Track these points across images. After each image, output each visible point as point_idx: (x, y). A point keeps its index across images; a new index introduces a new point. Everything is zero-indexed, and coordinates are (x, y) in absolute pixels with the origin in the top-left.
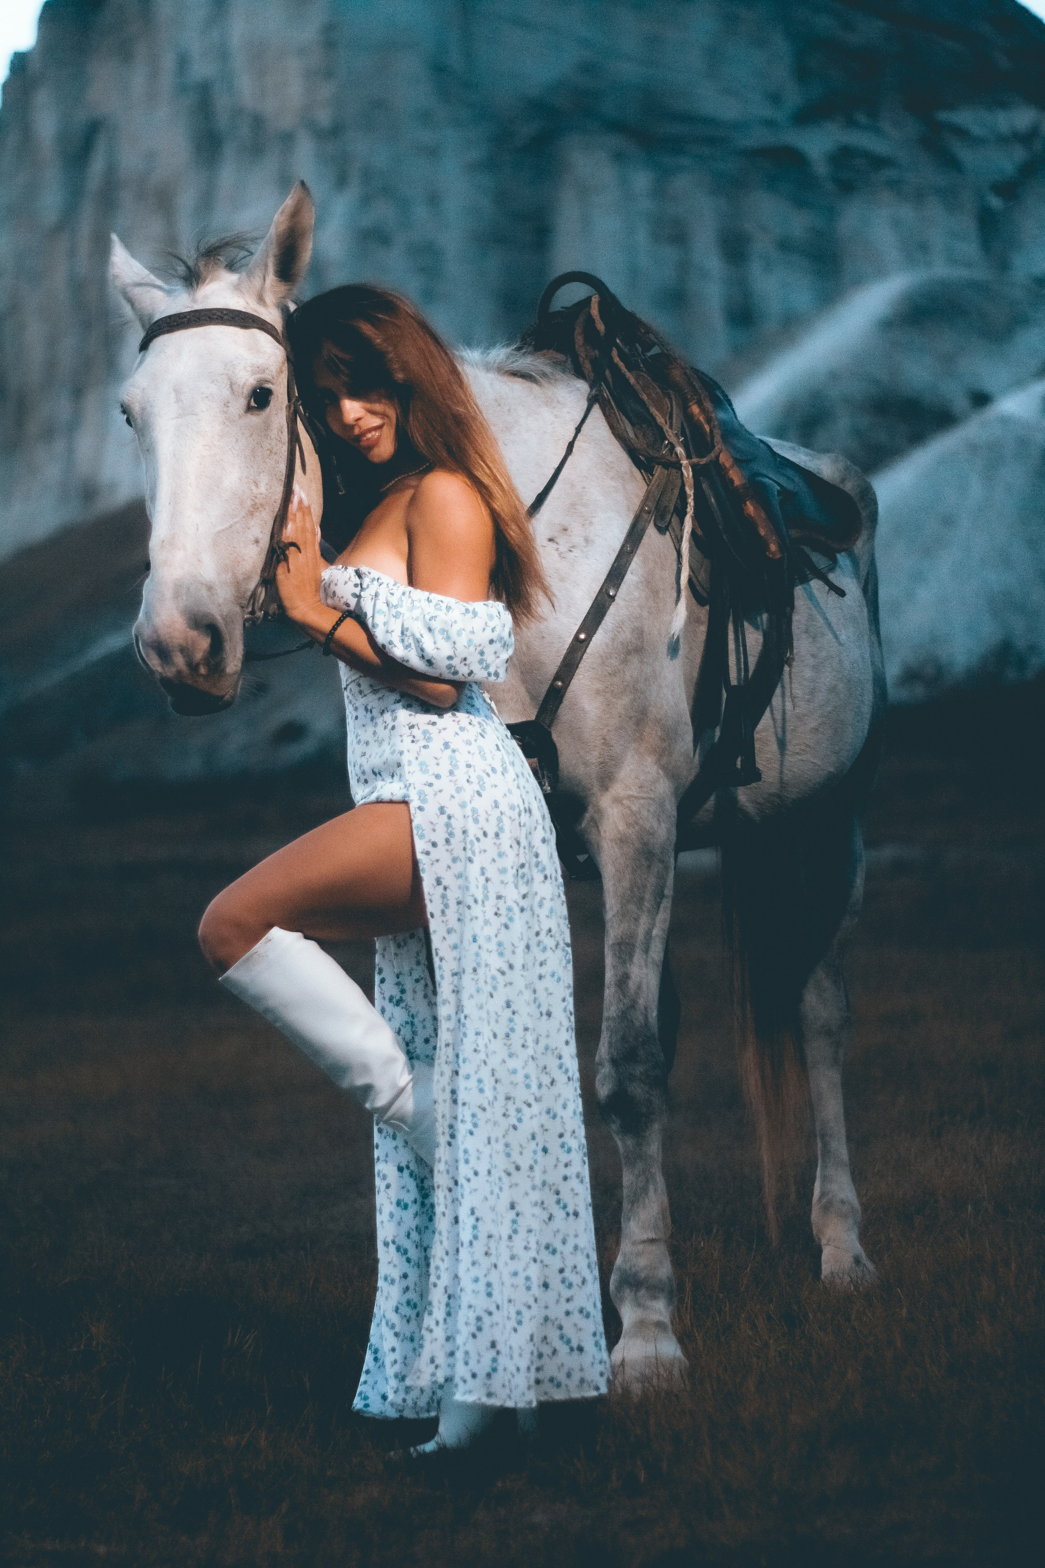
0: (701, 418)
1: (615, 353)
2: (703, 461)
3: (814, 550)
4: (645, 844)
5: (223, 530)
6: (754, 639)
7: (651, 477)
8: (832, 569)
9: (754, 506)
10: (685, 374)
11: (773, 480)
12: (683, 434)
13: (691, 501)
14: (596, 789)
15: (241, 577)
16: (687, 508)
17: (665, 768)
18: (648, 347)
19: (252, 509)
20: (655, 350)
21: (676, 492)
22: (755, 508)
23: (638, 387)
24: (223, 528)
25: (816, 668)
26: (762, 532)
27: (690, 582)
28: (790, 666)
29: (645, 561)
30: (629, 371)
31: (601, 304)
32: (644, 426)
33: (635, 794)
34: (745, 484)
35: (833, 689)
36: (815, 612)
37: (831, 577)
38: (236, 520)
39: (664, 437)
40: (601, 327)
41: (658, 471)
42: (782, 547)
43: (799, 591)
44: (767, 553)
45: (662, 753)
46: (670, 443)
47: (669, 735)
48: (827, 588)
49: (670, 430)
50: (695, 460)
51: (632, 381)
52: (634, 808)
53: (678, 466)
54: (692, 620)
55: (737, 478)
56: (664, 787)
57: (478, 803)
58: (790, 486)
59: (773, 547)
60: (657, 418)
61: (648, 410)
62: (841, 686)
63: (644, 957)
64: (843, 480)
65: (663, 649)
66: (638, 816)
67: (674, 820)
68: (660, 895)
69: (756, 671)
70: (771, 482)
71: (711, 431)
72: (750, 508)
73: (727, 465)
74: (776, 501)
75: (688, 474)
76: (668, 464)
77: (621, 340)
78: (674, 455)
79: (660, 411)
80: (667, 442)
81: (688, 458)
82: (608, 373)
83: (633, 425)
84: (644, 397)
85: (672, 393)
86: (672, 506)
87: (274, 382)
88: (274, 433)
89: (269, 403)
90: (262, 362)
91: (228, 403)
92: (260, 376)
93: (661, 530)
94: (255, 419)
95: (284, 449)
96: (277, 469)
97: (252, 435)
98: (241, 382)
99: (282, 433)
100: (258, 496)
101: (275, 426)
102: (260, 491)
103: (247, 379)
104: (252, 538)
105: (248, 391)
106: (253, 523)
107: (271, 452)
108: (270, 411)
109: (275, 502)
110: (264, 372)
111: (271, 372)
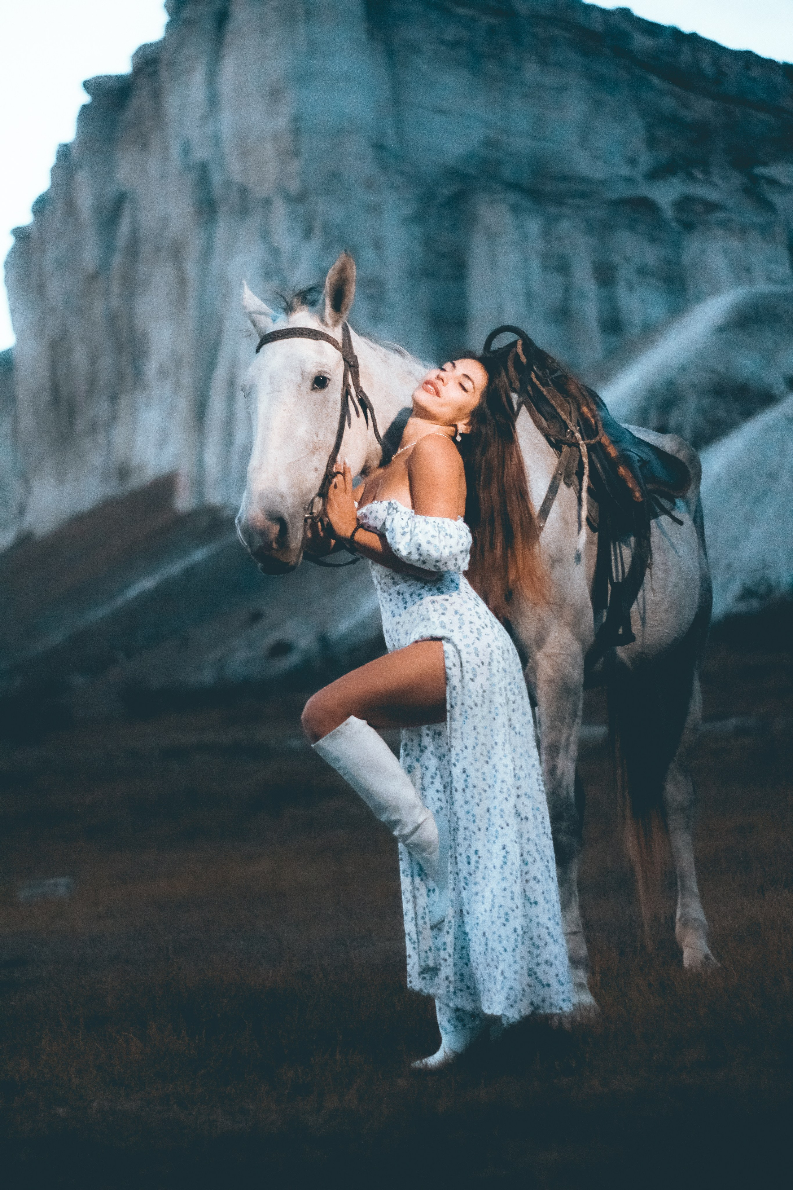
0: (589, 415)
1: (533, 376)
2: (593, 441)
3: (661, 497)
4: (565, 683)
5: (294, 461)
6: (627, 553)
7: (560, 453)
8: (673, 509)
9: (624, 469)
10: (578, 387)
11: (635, 453)
12: (579, 425)
13: (587, 467)
14: (534, 648)
15: (306, 491)
16: (584, 470)
17: (575, 635)
18: (553, 372)
19: (314, 450)
20: (558, 374)
21: (577, 462)
22: (625, 471)
23: (549, 397)
25: (665, 571)
26: (630, 485)
27: (588, 519)
28: (650, 568)
29: (560, 505)
30: (543, 387)
31: (523, 345)
32: (554, 421)
33: (559, 652)
34: (618, 455)
35: (676, 585)
36: (663, 537)
37: (673, 513)
38: (302, 456)
39: (567, 427)
40: (524, 359)
41: (565, 449)
42: (642, 494)
43: (653, 522)
44: (634, 499)
45: (574, 625)
46: (571, 431)
47: (578, 615)
48: (671, 520)
49: (570, 423)
50: (587, 441)
51: (545, 393)
52: (558, 661)
53: (577, 445)
54: (589, 542)
55: (613, 452)
56: (576, 647)
57: (478, 644)
58: (645, 457)
59: (637, 494)
60: (563, 416)
61: (556, 411)
62: (681, 583)
63: (566, 754)
64: (678, 451)
65: (572, 559)
66: (560, 666)
67: (582, 668)
68: (574, 715)
69: (628, 574)
70: (633, 454)
71: (596, 423)
72: (622, 470)
73: (607, 444)
74: (637, 465)
75: (584, 449)
76: (570, 445)
77: (537, 367)
78: (574, 438)
79: (563, 410)
80: (569, 431)
81: (583, 439)
82: (529, 388)
83: (546, 420)
84: (553, 403)
85: (570, 400)
86: (574, 468)
87: (331, 373)
88: (330, 404)
89: (327, 386)
90: (324, 360)
91: (300, 384)
92: (321, 369)
93: (568, 485)
94: (318, 395)
95: (338, 414)
96: (331, 426)
97: (315, 405)
98: (308, 371)
99: (336, 404)
100: (318, 442)
101: (332, 400)
102: (319, 439)
103: (311, 370)
104: (313, 468)
105: (312, 377)
106: (314, 458)
107: (328, 415)
108: (328, 390)
109: (330, 446)
110: (324, 366)
111: (329, 366)
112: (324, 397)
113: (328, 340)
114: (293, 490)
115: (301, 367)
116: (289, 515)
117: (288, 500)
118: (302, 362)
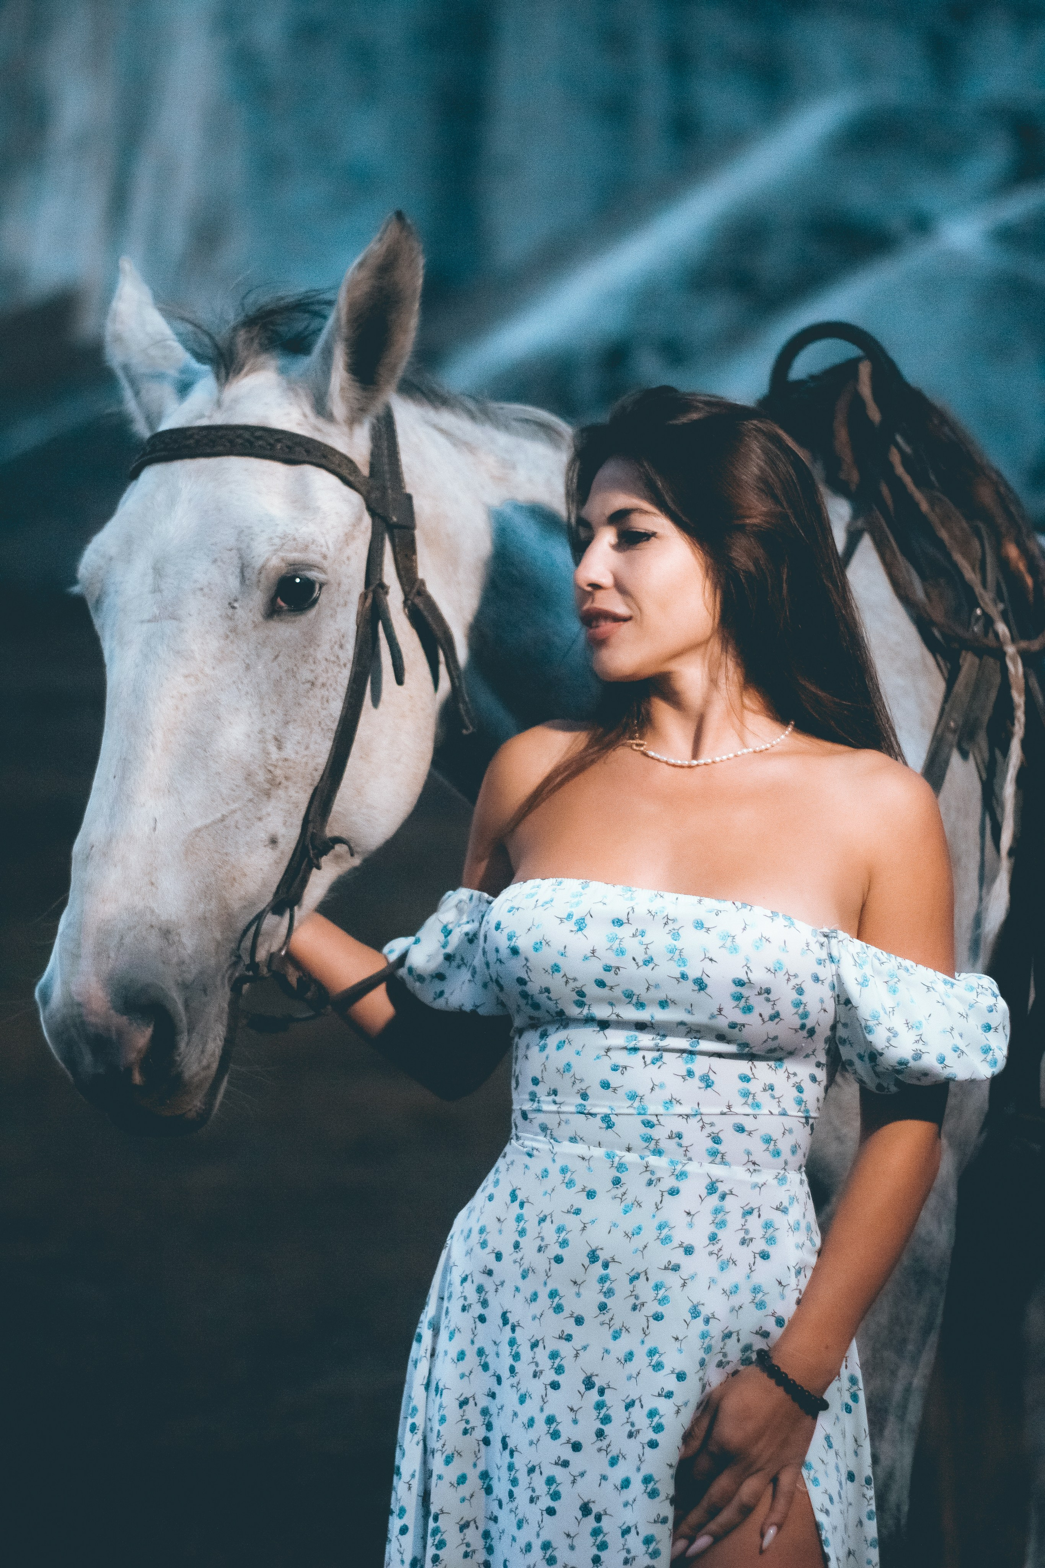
0: (1022, 565)
1: (895, 458)
2: (1035, 645)
5: (206, 827)
7: (951, 671)
12: (1003, 599)
13: (1020, 715)
16: (1012, 725)
21: (993, 695)
23: (934, 518)
24: (208, 821)
30: (919, 489)
31: (872, 373)
32: (942, 580)
38: (234, 806)
39: (974, 604)
40: (874, 414)
41: (968, 662)
46: (984, 612)
49: (982, 591)
50: (1026, 644)
51: (924, 506)
53: (1000, 655)
60: (963, 568)
61: (948, 556)
71: (1039, 589)
75: (1016, 668)
76: (981, 651)
77: (906, 437)
78: (992, 636)
79: (966, 555)
80: (979, 611)
81: (1013, 640)
82: (885, 490)
83: (923, 578)
84: (944, 534)
85: (982, 526)
86: (985, 718)
87: (326, 564)
88: (323, 651)
89: (316, 601)
90: (307, 530)
91: (236, 600)
92: (295, 556)
93: (965, 755)
94: (285, 630)
95: (345, 675)
96: (324, 713)
97: (277, 657)
98: (258, 563)
99: (341, 646)
100: (280, 763)
101: (328, 637)
102: (284, 754)
103: (268, 560)
104: (264, 836)
105: (268, 580)
106: (269, 809)
107: (313, 684)
108: (318, 613)
109: (316, 770)
110: (306, 548)
111: (321, 546)
112: (305, 634)
113: (323, 461)
114: (202, 906)
115: (239, 550)
116: (184, 986)
117: (185, 940)
118: (243, 533)
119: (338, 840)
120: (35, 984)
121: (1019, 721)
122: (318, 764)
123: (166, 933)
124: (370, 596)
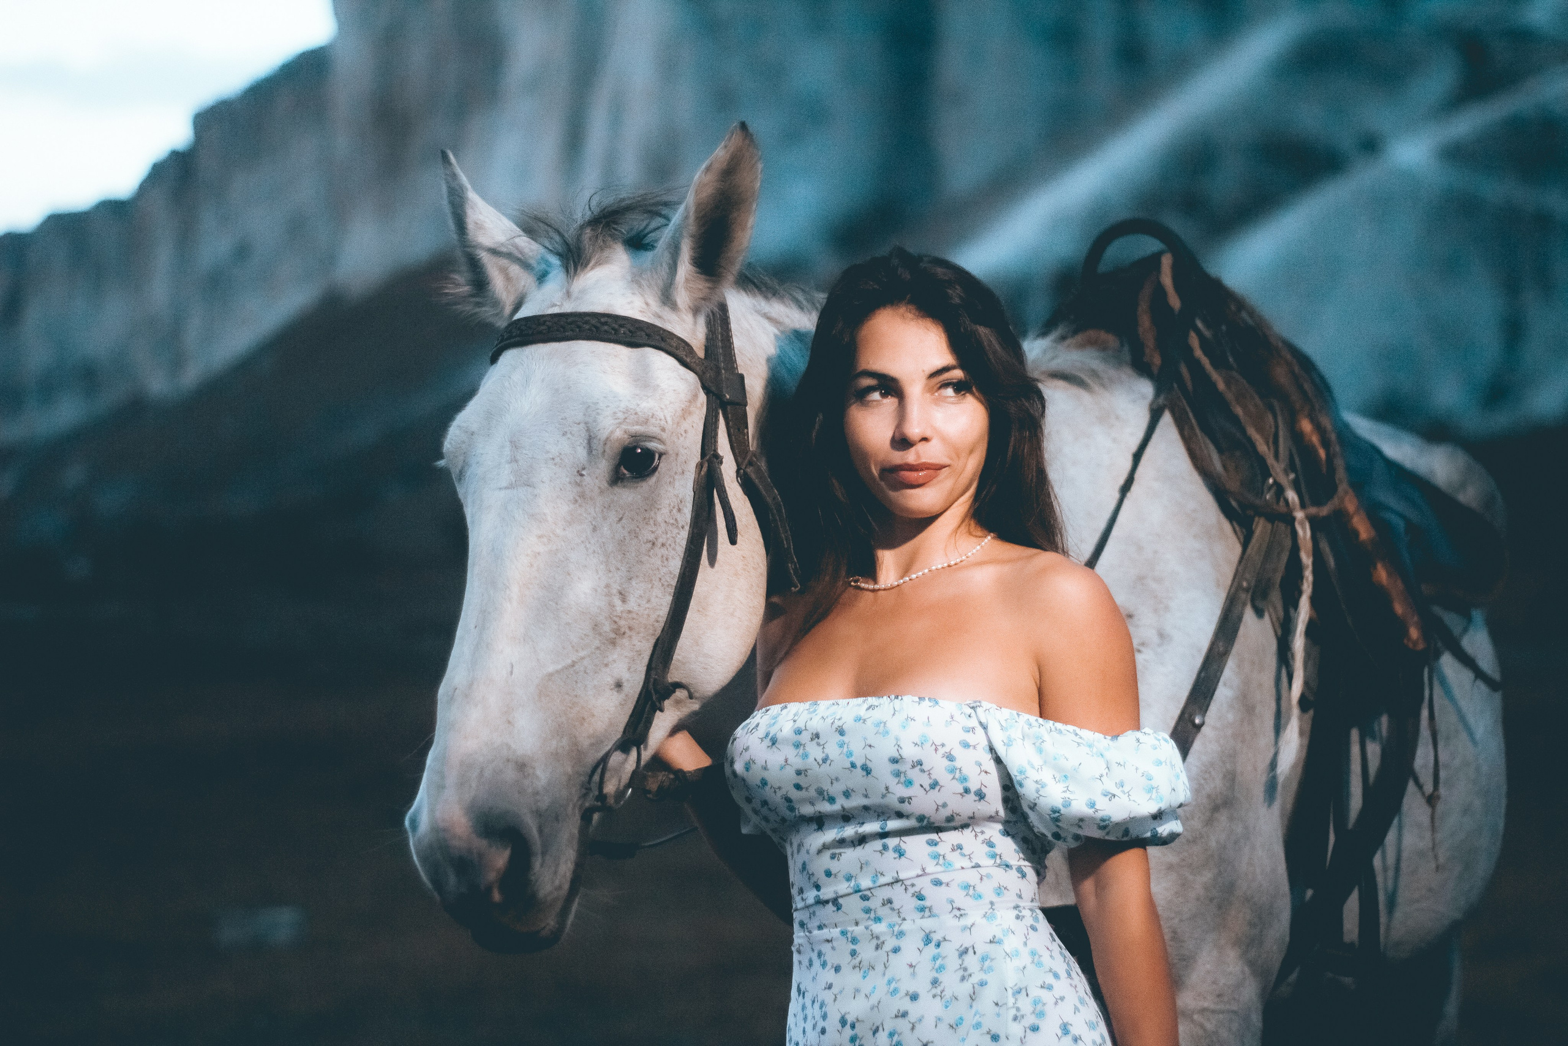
0: (1315, 439)
1: (1194, 341)
2: (1324, 511)
5: (558, 672)
7: (1246, 536)
9: (1385, 570)
10: (1292, 371)
11: (1396, 513)
12: (1293, 467)
13: (1308, 574)
15: (586, 743)
16: (1301, 583)
19: (613, 635)
21: (1285, 557)
22: (1389, 574)
23: (1230, 396)
24: (559, 667)
26: (1399, 609)
30: (1217, 370)
31: (1174, 266)
32: (1238, 453)
33: (1211, 1006)
34: (1373, 537)
38: (583, 653)
39: (1266, 474)
40: (1174, 300)
41: (1261, 527)
42: (1424, 631)
44: (1405, 641)
45: (1250, 943)
46: (1275, 482)
47: (1261, 917)
49: (1274, 463)
50: (1313, 510)
51: (1221, 386)
52: (1209, 1026)
53: (1289, 520)
55: (1363, 529)
56: (1250, 992)
59: (1414, 633)
60: (1257, 444)
61: (1243, 431)
65: (1257, 795)
66: (1214, 1038)
70: (1395, 516)
71: (1329, 460)
72: (1381, 575)
73: (1352, 512)
75: (1305, 532)
76: (1272, 517)
77: (1204, 321)
78: (1282, 503)
79: (1260, 430)
80: (1271, 481)
81: (1303, 506)
82: (1183, 370)
83: (1220, 451)
84: (1239, 411)
85: (1276, 403)
86: (1278, 578)
87: (664, 436)
88: (663, 515)
89: (656, 469)
90: (647, 405)
91: (584, 469)
92: (637, 429)
93: (1259, 613)
94: (628, 495)
95: (683, 536)
96: (665, 570)
97: (621, 519)
98: (603, 435)
99: (679, 510)
100: (624, 615)
101: (667, 502)
102: (628, 607)
103: (612, 432)
104: (610, 681)
105: (613, 450)
106: (615, 656)
107: (653, 544)
108: (658, 481)
109: (657, 621)
110: (646, 422)
111: (660, 420)
112: (646, 499)
113: (663, 345)
114: (554, 742)
115: (586, 423)
116: (538, 814)
117: (538, 772)
118: (590, 409)
119: (678, 685)
120: (405, 812)
121: (1307, 580)
122: (659, 616)
123: (522, 766)
124: (706, 465)
